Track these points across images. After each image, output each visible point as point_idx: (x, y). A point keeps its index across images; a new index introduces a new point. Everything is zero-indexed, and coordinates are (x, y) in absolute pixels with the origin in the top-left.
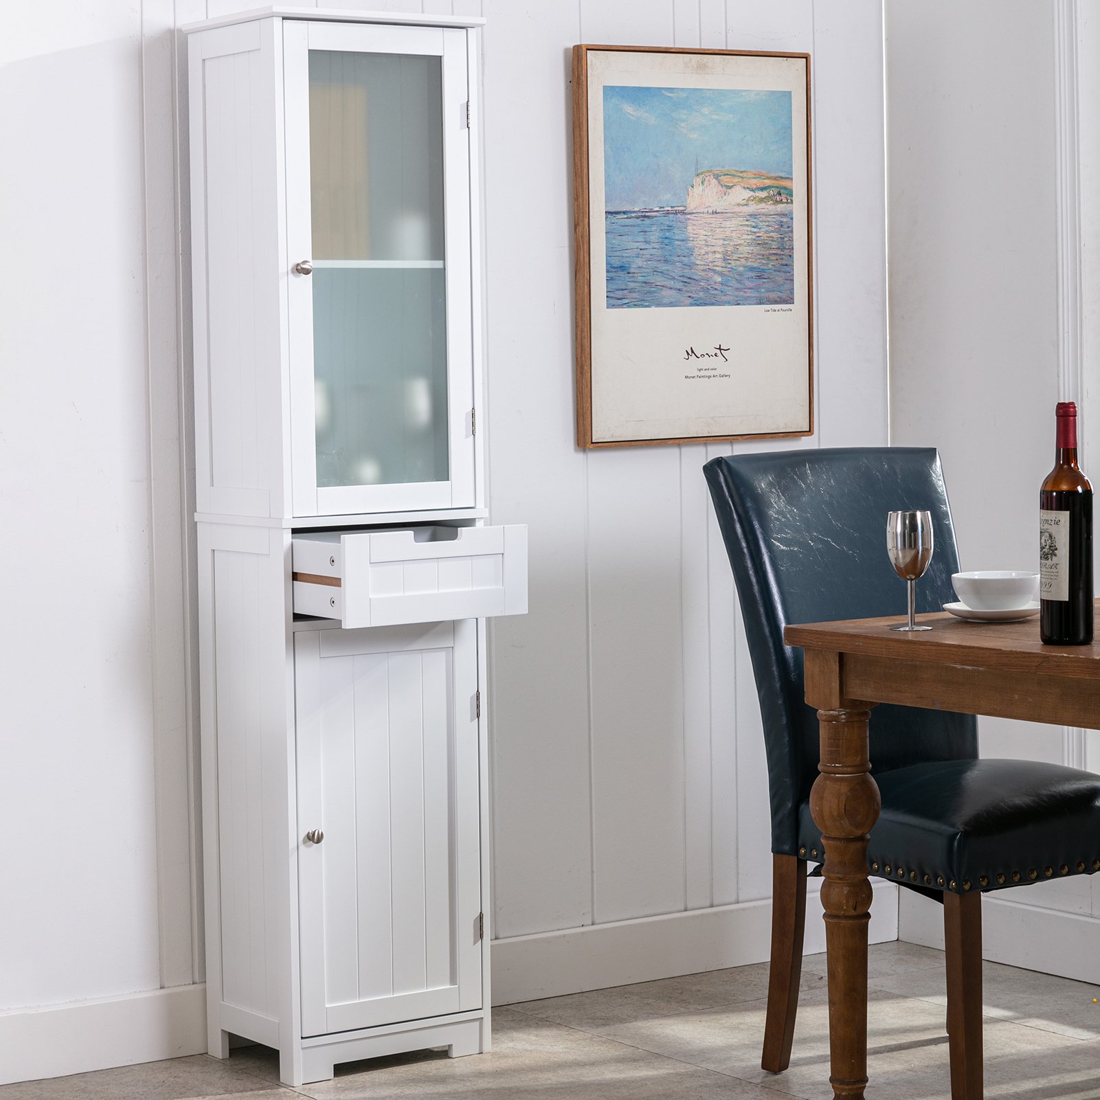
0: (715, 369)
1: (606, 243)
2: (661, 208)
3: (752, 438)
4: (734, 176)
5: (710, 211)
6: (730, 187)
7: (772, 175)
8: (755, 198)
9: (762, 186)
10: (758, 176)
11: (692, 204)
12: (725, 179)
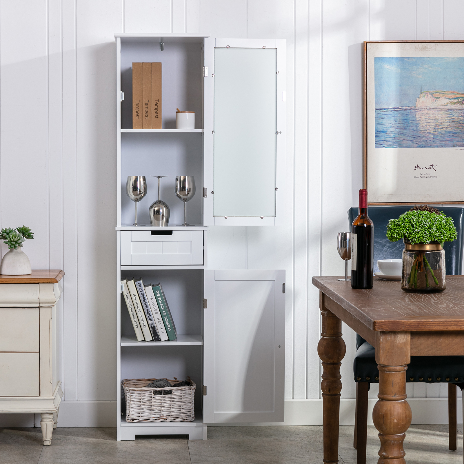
0: (430, 174)
1: (375, 122)
2: (403, 107)
3: (448, 204)
4: (440, 93)
5: (428, 108)
6: (438, 98)
7: (460, 92)
8: (451, 102)
9: (455, 97)
10: (453, 93)
11: (418, 105)
12: (435, 95)
